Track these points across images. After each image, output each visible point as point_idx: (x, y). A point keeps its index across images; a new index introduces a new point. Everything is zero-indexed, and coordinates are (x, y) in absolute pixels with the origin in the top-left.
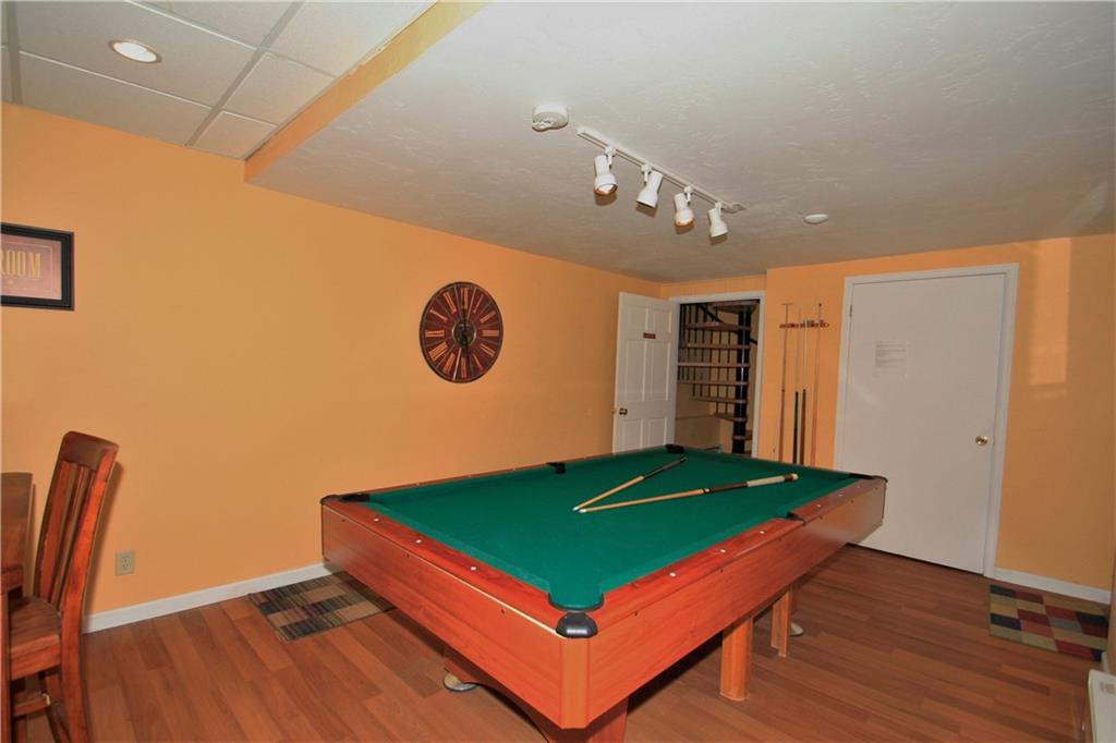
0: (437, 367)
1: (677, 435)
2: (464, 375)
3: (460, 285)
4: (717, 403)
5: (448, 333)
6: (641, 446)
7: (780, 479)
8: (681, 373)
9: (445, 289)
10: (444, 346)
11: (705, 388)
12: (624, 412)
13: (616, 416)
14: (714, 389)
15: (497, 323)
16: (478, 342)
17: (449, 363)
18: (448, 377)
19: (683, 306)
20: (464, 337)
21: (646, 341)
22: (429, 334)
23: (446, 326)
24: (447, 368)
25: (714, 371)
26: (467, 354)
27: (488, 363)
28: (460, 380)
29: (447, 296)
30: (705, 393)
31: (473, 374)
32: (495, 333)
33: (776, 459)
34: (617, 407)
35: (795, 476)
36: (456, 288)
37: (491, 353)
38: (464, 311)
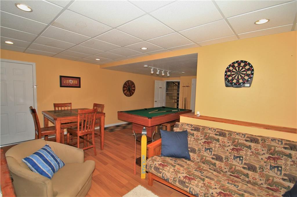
0: (125, 94)
1: (166, 105)
2: (129, 95)
3: (129, 81)
4: (175, 100)
5: (127, 89)
6: (159, 106)
7: (177, 110)
8: (167, 94)
9: (127, 81)
10: (126, 91)
11: (172, 97)
12: (156, 101)
13: (155, 102)
14: (174, 97)
15: (134, 87)
16: (131, 90)
17: (127, 93)
18: (127, 96)
19: (167, 82)
20: (129, 89)
21: (160, 89)
22: (124, 89)
23: (127, 88)
24: (127, 94)
25: (174, 94)
26: (130, 92)
27: (133, 93)
28: (129, 96)
29: (127, 83)
30: (172, 98)
31: (131, 95)
32: (134, 88)
33: (182, 108)
34: (155, 100)
35: (179, 110)
36: (128, 81)
37: (133, 92)
38: (129, 85)
